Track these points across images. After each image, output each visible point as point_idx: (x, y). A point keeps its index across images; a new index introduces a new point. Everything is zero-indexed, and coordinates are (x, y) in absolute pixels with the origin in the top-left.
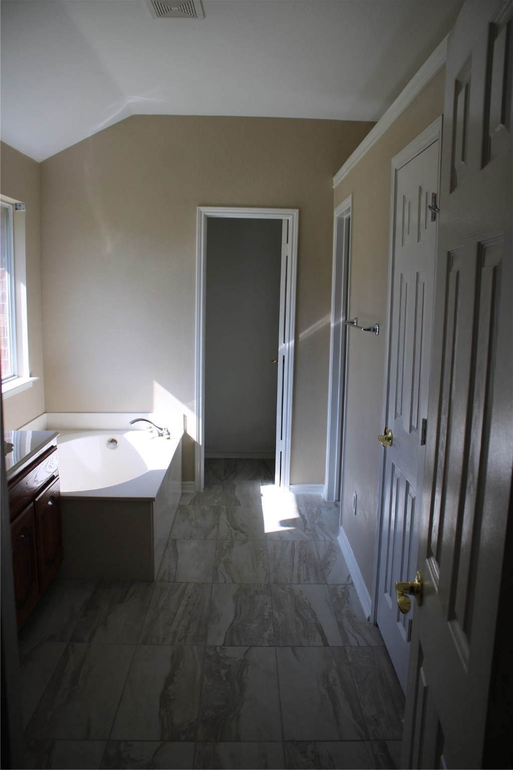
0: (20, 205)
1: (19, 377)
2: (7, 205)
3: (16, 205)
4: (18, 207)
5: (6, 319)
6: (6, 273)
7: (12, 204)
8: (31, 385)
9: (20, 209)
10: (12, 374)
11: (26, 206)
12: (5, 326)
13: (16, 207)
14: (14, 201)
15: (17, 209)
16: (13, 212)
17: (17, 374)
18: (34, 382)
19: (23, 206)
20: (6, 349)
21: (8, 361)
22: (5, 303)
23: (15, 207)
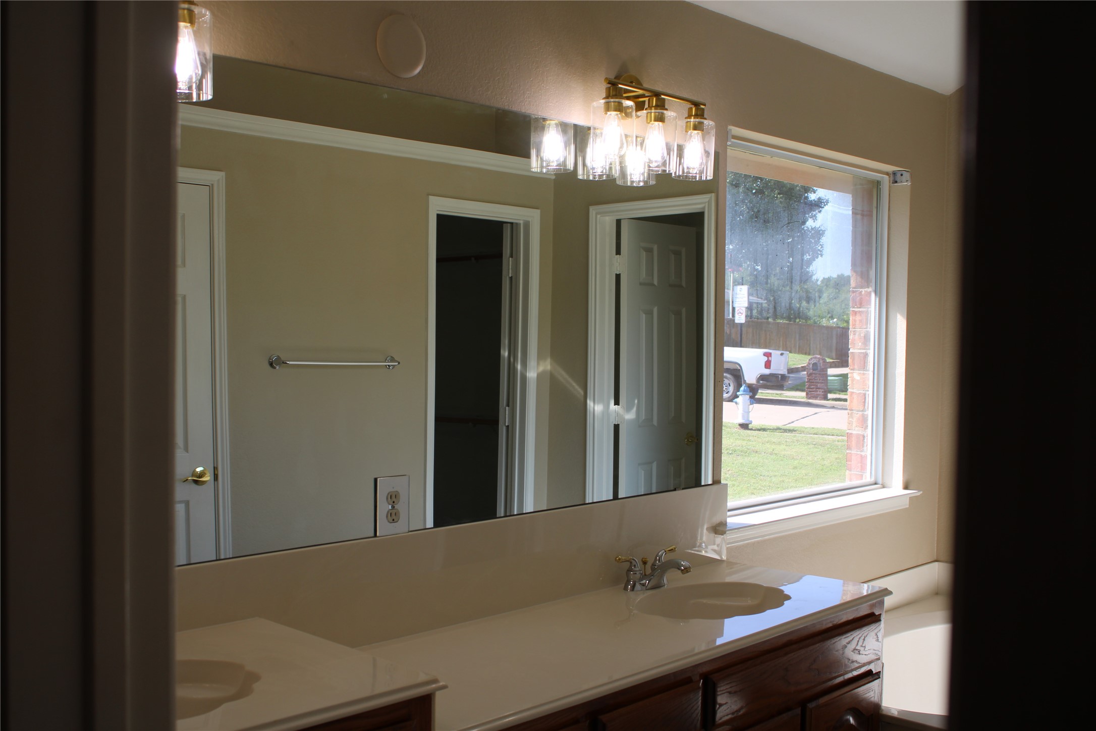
0: (902, 175)
1: (884, 487)
2: (878, 176)
3: (894, 174)
4: (898, 177)
5: (868, 380)
6: (873, 295)
7: (887, 174)
8: (905, 504)
9: (901, 182)
10: (873, 480)
11: (911, 177)
12: (867, 393)
13: (895, 178)
14: (890, 168)
15: (896, 182)
16: (890, 187)
17: (880, 481)
18: (912, 499)
19: (907, 176)
20: (865, 435)
21: (866, 457)
22: (868, 351)
23: (892, 179)
